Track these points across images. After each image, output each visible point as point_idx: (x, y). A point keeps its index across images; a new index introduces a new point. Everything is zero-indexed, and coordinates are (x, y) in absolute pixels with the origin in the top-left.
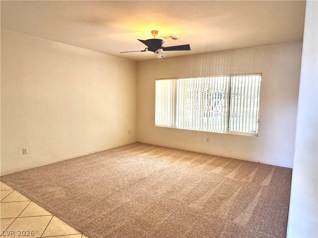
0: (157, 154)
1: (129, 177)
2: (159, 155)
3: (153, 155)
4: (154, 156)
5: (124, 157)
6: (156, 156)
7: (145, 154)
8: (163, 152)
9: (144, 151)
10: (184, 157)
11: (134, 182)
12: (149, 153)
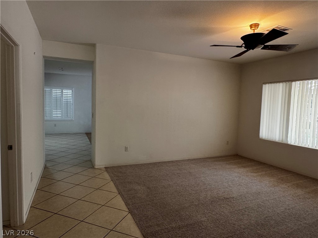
0: (258, 172)
1: (213, 192)
2: (260, 174)
3: (252, 172)
4: (252, 174)
5: (216, 169)
6: (255, 175)
7: (242, 170)
8: (266, 171)
9: (242, 166)
10: (295, 182)
11: (217, 200)
12: (247, 169)
